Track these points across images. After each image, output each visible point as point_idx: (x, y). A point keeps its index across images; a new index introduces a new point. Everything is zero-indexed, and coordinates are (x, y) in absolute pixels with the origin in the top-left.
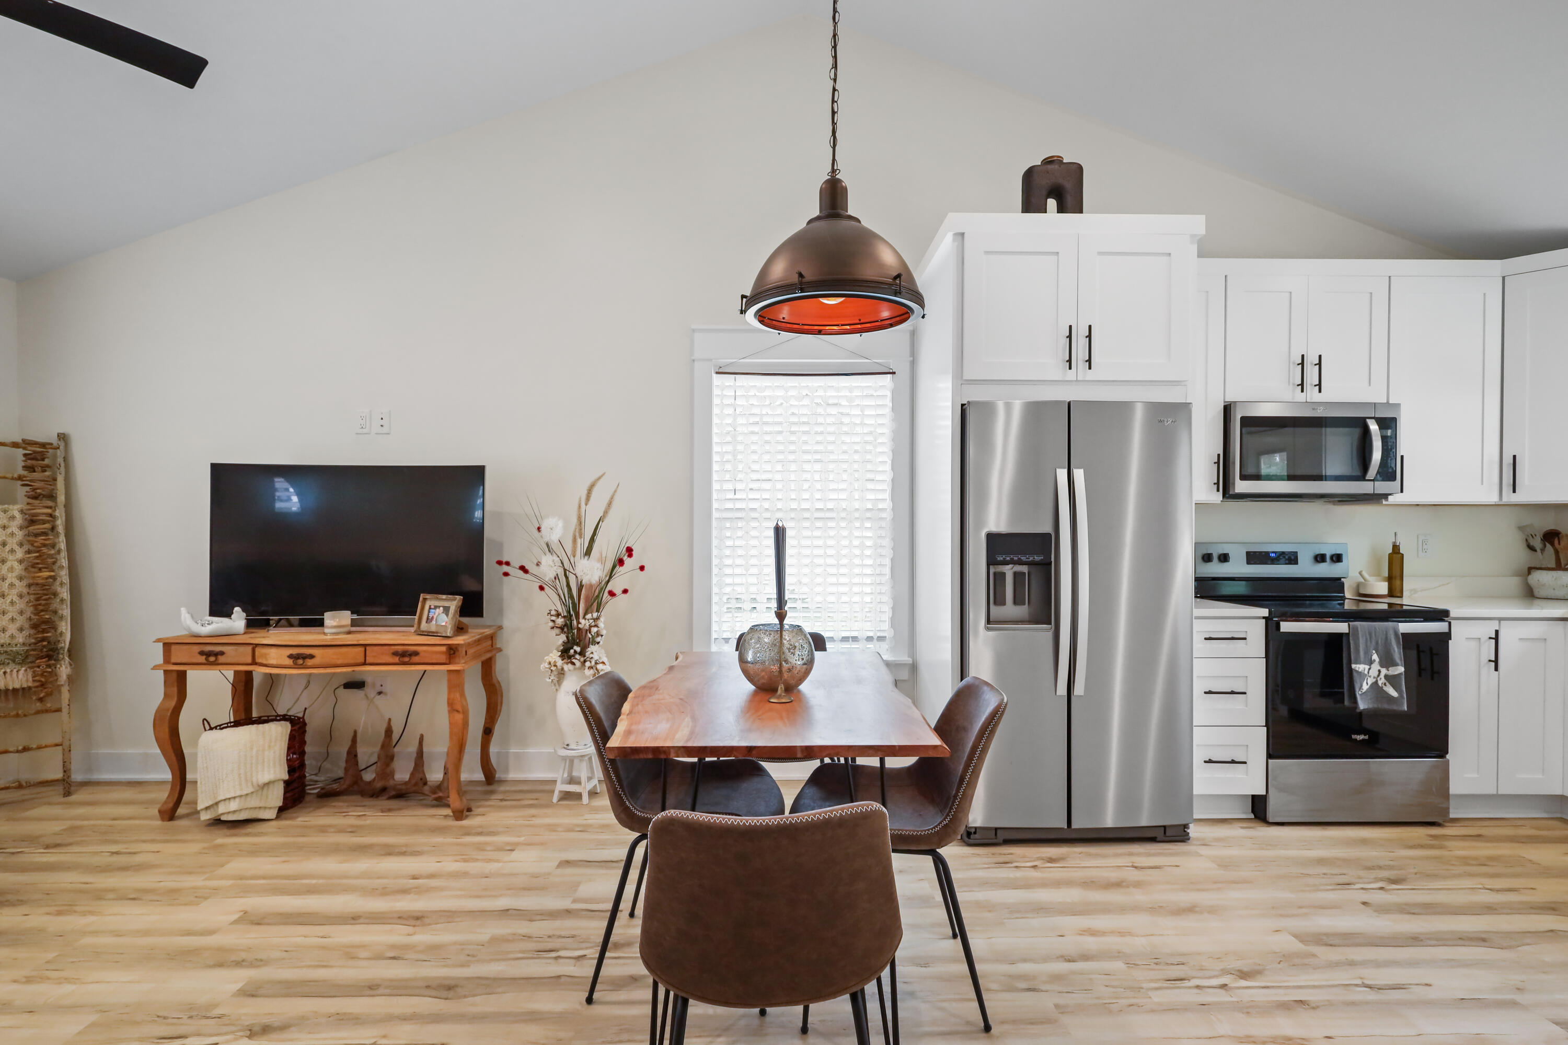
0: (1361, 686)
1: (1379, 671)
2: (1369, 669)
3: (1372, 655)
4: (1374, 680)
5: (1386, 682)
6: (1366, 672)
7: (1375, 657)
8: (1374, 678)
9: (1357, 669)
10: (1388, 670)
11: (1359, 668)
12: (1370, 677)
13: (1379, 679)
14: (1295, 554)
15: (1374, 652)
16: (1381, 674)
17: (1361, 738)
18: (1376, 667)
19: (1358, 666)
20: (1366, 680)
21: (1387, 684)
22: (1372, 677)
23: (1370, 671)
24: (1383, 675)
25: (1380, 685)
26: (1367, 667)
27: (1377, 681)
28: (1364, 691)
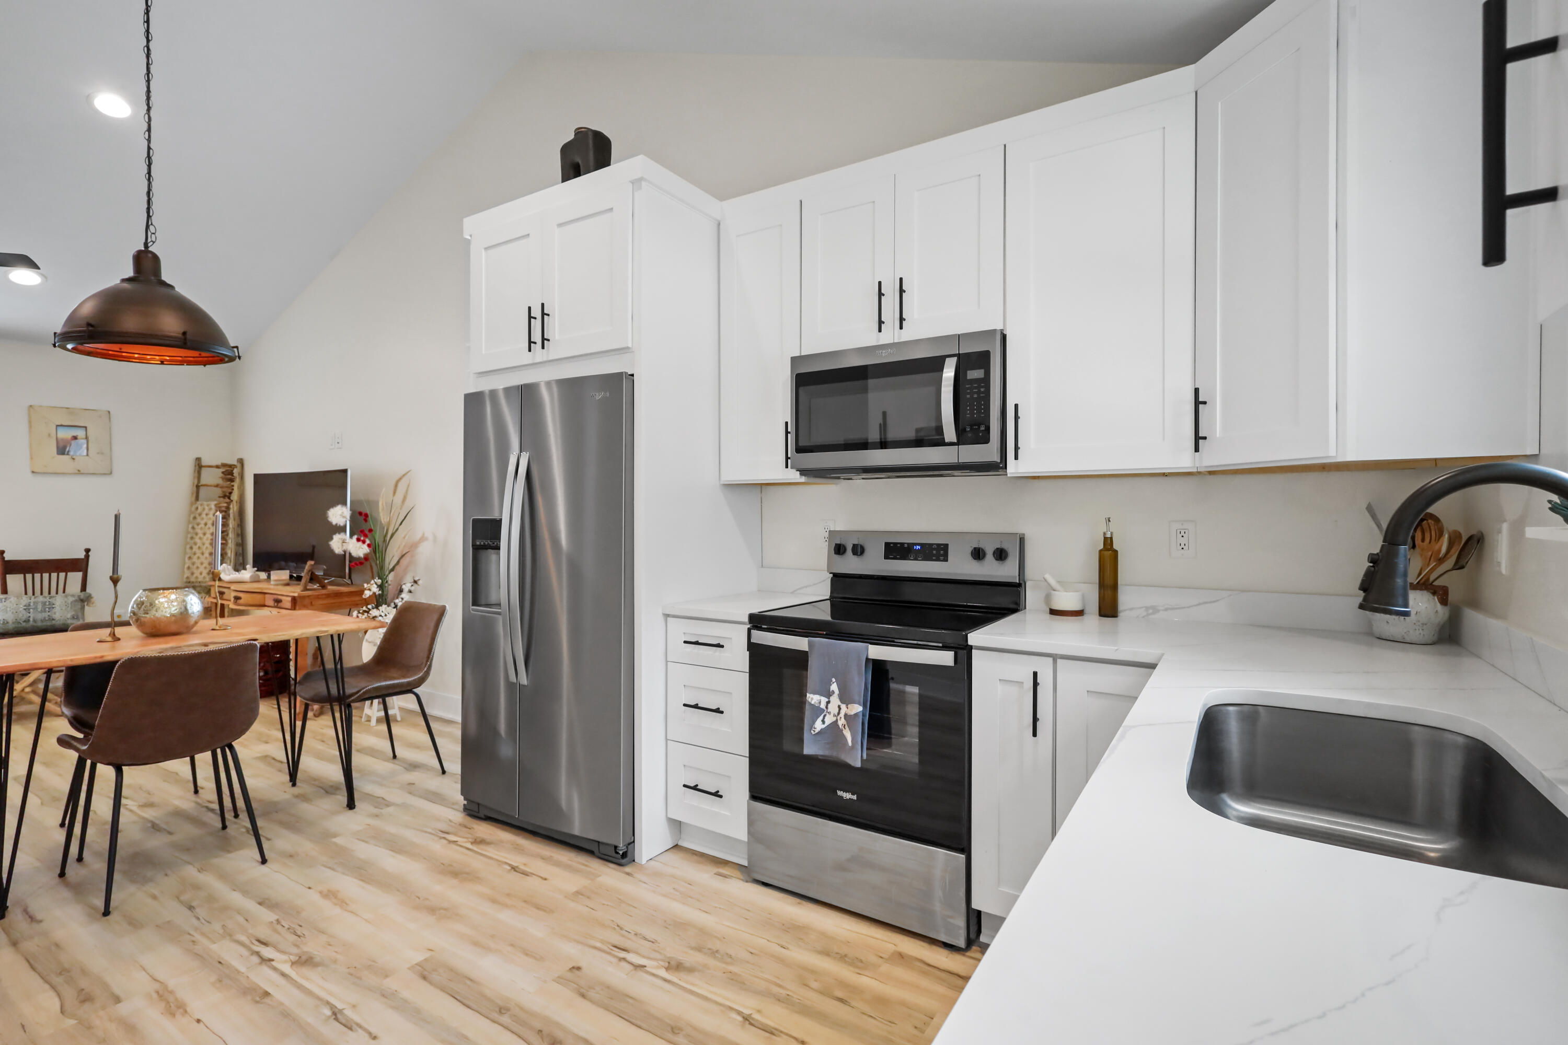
0: (814, 722)
1: (839, 707)
2: (828, 703)
3: (831, 685)
4: (834, 719)
5: (845, 723)
6: (823, 706)
7: (834, 687)
8: (834, 715)
9: (810, 700)
10: (847, 708)
11: (812, 699)
12: (829, 713)
13: (839, 718)
14: (945, 547)
15: (834, 680)
16: (841, 711)
17: (848, 798)
18: (835, 701)
19: (812, 696)
20: (821, 717)
21: (846, 726)
22: (832, 714)
23: (829, 705)
24: (844, 714)
25: (840, 727)
26: (824, 700)
27: (837, 720)
28: (817, 731)
